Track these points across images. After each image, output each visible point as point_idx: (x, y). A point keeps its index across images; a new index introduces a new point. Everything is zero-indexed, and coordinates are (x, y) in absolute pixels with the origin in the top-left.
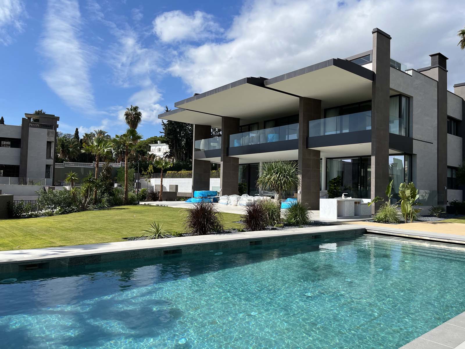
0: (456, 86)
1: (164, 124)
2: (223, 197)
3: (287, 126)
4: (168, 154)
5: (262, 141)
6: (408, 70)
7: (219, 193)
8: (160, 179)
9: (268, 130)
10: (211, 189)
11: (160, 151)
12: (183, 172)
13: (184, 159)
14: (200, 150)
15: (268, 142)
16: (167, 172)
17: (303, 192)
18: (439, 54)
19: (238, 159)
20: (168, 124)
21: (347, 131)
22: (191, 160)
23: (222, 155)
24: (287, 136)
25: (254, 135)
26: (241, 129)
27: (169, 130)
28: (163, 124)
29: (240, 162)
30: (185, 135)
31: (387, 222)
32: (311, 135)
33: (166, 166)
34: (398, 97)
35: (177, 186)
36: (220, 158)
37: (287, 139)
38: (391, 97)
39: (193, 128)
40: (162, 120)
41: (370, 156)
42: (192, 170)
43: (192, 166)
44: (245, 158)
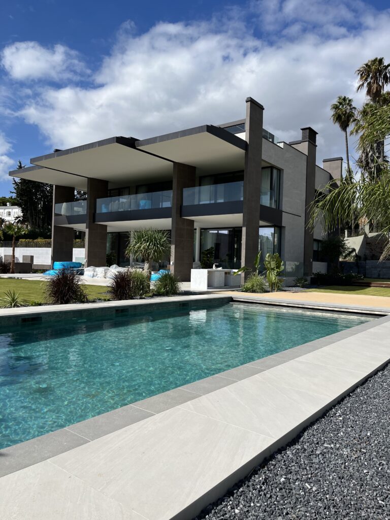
0: (325, 161)
1: (16, 183)
2: (89, 268)
3: (160, 193)
4: (21, 219)
5: (133, 208)
6: (279, 143)
7: (83, 265)
8: (12, 249)
9: (140, 196)
10: (74, 260)
11: (10, 215)
12: (39, 240)
13: (41, 226)
14: (61, 215)
15: (140, 208)
16: (20, 240)
17: (176, 264)
18: (310, 129)
19: (106, 226)
20: (20, 183)
21: (222, 201)
22: (50, 227)
23: (88, 221)
24: (161, 204)
25: (124, 200)
26: (110, 193)
27: (22, 190)
28: (14, 182)
29: (109, 230)
30: (42, 197)
31: (254, 292)
32: (185, 204)
33: (19, 232)
34: (270, 169)
35: (32, 257)
36: (84, 225)
37: (161, 207)
38: (263, 168)
39: (52, 190)
40: (13, 177)
41: (241, 227)
42: (51, 238)
43: (51, 233)
44: (115, 226)
